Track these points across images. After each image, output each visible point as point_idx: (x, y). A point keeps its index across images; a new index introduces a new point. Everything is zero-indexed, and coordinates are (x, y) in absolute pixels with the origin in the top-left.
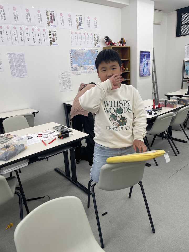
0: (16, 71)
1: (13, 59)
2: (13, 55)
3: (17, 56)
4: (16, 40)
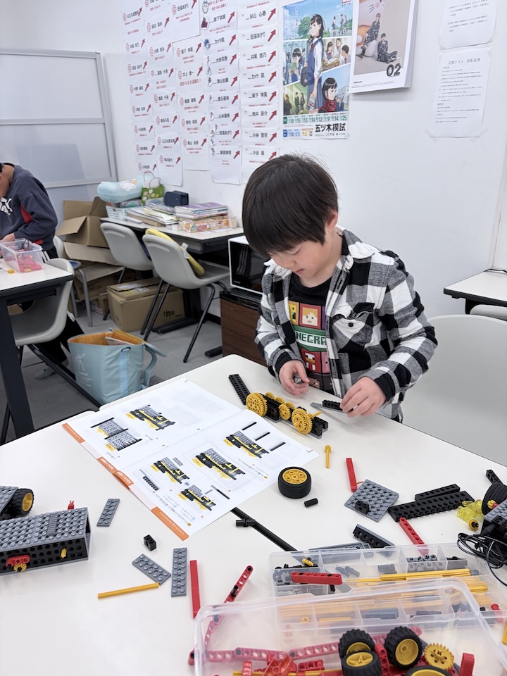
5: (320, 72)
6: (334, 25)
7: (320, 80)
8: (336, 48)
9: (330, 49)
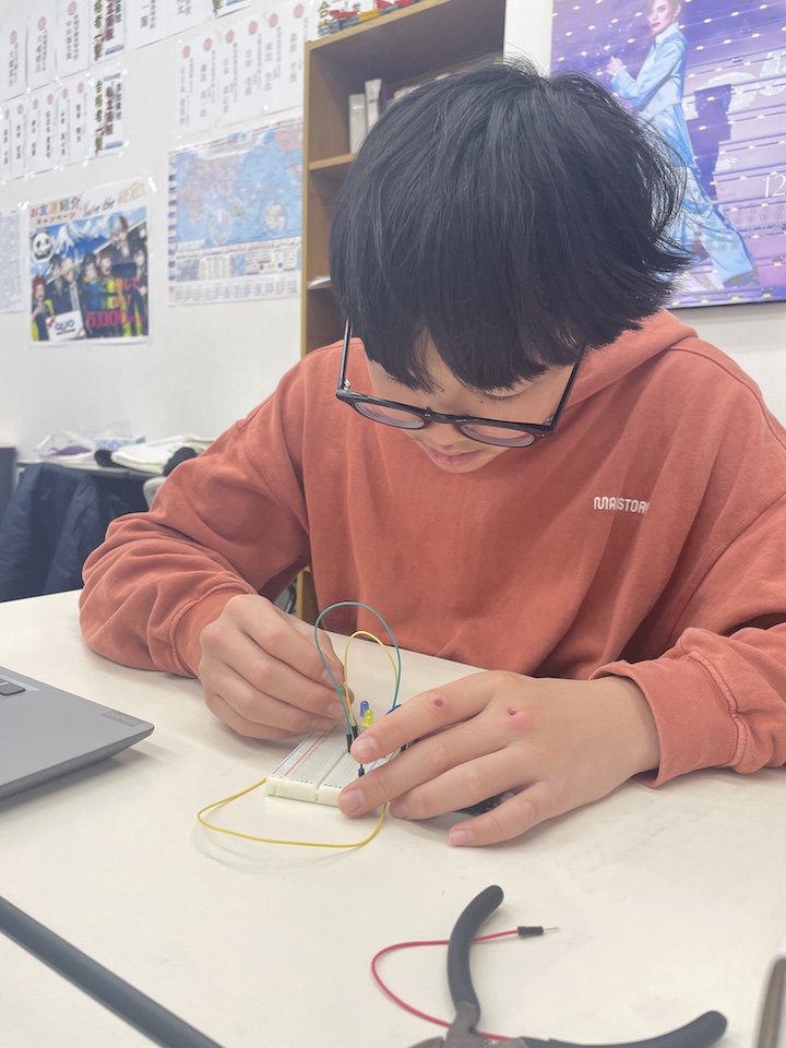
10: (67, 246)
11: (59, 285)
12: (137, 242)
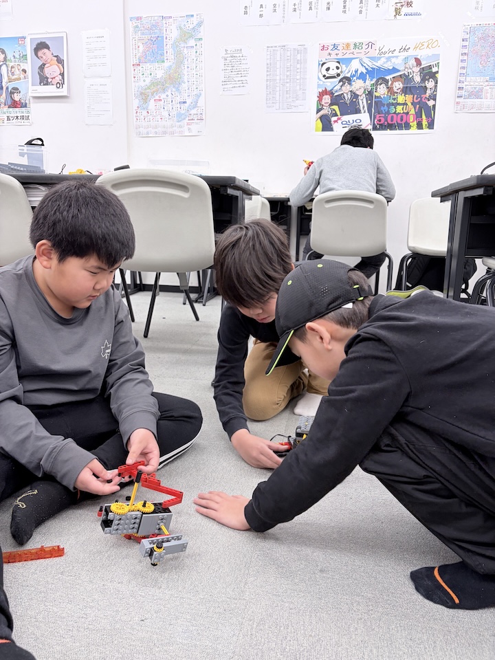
0: (278, 93)
1: (278, 63)
2: (278, 53)
3: (289, 54)
4: (295, 10)
5: (7, 83)
6: (14, 56)
7: (7, 88)
8: (17, 70)
9: (13, 69)
10: (359, 72)
11: (348, 97)
12: (429, 74)
